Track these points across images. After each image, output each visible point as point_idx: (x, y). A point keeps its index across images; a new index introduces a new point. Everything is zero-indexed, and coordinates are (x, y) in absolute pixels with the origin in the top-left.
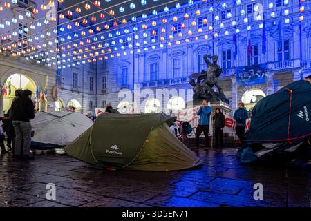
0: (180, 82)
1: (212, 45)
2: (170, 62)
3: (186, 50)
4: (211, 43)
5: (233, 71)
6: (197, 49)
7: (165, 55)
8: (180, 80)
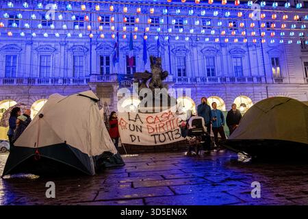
0: (50, 83)
1: (89, 47)
2: (36, 58)
3: (58, 47)
4: (88, 45)
5: (115, 77)
6: (72, 49)
7: (29, 48)
8: (50, 80)
